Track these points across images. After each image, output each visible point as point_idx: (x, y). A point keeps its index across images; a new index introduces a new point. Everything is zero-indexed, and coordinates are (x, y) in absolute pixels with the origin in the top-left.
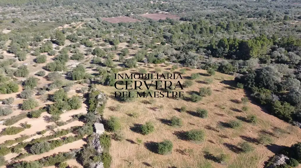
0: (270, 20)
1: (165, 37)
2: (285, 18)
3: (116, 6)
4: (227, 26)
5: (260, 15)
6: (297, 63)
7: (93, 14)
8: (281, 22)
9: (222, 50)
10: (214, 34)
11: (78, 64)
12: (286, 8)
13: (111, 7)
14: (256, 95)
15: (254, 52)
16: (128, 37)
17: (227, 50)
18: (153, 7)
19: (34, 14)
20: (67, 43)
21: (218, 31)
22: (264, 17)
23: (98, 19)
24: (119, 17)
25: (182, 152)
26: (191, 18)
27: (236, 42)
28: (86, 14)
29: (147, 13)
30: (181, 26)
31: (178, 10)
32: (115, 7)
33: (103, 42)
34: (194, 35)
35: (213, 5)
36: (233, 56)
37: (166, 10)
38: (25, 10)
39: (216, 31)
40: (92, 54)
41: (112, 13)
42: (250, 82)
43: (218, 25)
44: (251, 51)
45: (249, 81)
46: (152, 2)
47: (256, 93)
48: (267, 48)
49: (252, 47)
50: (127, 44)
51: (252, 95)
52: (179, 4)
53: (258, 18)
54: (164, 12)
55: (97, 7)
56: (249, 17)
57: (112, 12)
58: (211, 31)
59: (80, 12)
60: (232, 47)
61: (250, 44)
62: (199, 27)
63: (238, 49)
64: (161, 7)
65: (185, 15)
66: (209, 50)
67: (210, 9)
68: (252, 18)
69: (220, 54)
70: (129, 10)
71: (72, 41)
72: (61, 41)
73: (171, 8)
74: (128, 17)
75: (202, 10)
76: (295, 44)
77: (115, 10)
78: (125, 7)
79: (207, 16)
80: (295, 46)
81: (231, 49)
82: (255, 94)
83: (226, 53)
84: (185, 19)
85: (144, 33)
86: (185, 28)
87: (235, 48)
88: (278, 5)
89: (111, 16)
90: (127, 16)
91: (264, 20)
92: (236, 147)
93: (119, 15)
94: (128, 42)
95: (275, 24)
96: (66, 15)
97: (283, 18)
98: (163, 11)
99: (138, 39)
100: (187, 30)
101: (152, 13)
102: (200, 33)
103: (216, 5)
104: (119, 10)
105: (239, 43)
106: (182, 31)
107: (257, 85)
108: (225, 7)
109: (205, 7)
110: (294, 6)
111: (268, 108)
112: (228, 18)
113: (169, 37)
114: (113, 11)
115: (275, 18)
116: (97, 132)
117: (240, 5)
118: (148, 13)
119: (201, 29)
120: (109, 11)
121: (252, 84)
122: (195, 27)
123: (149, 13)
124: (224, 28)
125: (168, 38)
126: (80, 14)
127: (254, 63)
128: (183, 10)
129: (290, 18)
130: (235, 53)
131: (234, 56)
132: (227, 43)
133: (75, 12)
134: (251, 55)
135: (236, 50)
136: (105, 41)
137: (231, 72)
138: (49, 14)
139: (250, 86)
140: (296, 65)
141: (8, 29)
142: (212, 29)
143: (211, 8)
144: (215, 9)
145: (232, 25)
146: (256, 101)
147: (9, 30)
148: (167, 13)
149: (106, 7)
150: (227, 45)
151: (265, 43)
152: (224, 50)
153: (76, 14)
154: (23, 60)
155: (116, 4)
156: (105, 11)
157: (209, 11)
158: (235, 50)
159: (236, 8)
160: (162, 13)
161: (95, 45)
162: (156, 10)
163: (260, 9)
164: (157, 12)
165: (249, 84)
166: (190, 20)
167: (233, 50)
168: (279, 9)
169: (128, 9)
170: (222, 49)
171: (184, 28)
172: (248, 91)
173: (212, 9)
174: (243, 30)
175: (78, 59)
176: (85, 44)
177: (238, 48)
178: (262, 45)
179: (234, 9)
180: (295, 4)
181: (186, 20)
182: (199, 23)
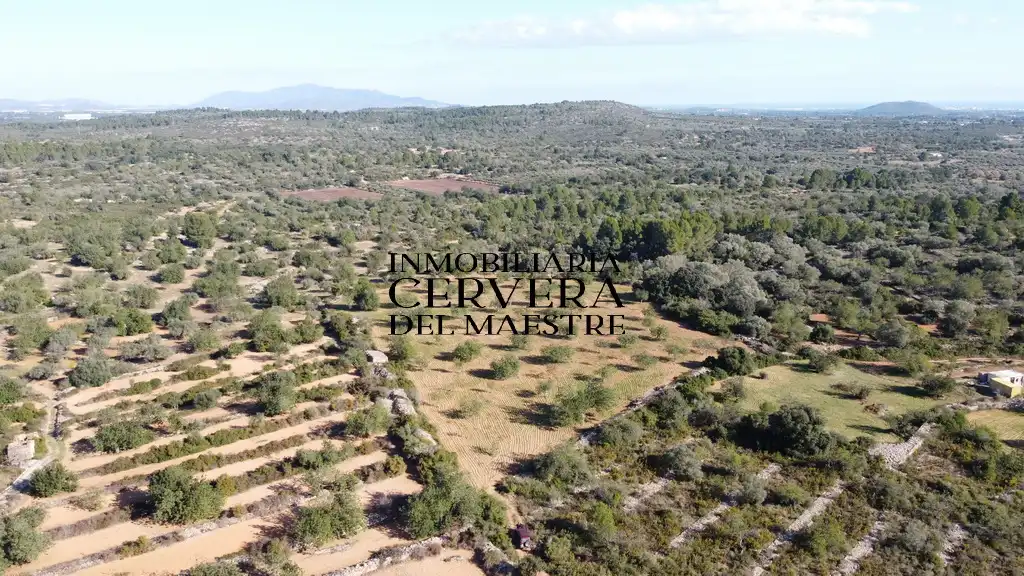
0: (729, 187)
1: (467, 228)
2: (767, 183)
3: (314, 161)
4: (622, 200)
5: (706, 177)
6: (765, 260)
7: (252, 182)
8: (758, 193)
9: (605, 243)
10: (589, 220)
11: (265, 282)
12: (776, 162)
13: (300, 162)
14: (673, 306)
15: (676, 245)
16: (375, 231)
17: (618, 243)
18: (422, 161)
19: (70, 184)
20: (219, 244)
21: (599, 211)
22: (716, 182)
23: (268, 193)
24: (325, 188)
25: (537, 376)
26: (529, 187)
27: (637, 225)
28: (228, 182)
29: (404, 178)
30: (505, 203)
31: (490, 170)
32: (312, 164)
33: (311, 241)
34: (540, 223)
35: (585, 157)
36: (633, 254)
37: (459, 170)
38: (37, 174)
39: (595, 211)
40: (293, 264)
41: (305, 179)
42: (659, 286)
43: (601, 199)
44: (669, 241)
45: (658, 283)
46: (414, 150)
47: (672, 302)
48: (706, 239)
49: (671, 232)
50: (375, 244)
51: (664, 306)
52: (493, 155)
53: (699, 184)
54: (453, 175)
55: (258, 165)
56: (677, 182)
57: (305, 175)
58: (582, 214)
59: (211, 178)
60: (628, 235)
61: (667, 226)
62: (551, 204)
63: (642, 240)
64: (444, 162)
65: (510, 180)
66: (579, 247)
67: (579, 165)
68: (686, 185)
69: (602, 254)
70: (352, 171)
71: (228, 239)
72: (204, 238)
73: (471, 164)
74: (351, 188)
75: (556, 169)
76: (767, 226)
77: (314, 172)
78: (342, 163)
79: (570, 180)
80: (767, 230)
81: (626, 240)
82: (669, 304)
83: (616, 250)
84: (513, 189)
85: (414, 221)
86: (516, 206)
87: (635, 237)
88: (758, 155)
89: (306, 187)
90: (351, 184)
91: (714, 187)
92: (628, 367)
93: (328, 184)
94: (377, 239)
95: (740, 197)
96: (171, 185)
97: (761, 183)
98: (450, 171)
99: (400, 233)
100: (520, 211)
101: (420, 178)
102: (556, 217)
103: (595, 156)
104: (324, 170)
105: (643, 227)
106: (509, 215)
107: (675, 292)
108: (618, 160)
109: (564, 161)
110: (796, 158)
111: (692, 321)
112: (625, 184)
113: (478, 226)
114: (308, 173)
115: (742, 183)
116: (374, 360)
117: (659, 156)
118: (407, 178)
119: (557, 209)
120: (298, 175)
121: (666, 290)
122: (540, 204)
123: (411, 179)
124: (613, 205)
125: (476, 230)
126: (212, 183)
127: (674, 262)
128: (506, 170)
129: (777, 183)
130: (636, 249)
131: (635, 254)
132: (616, 228)
133: (197, 177)
134: (671, 250)
135: (638, 243)
136: (317, 238)
137: (625, 280)
138: (118, 184)
139: (661, 295)
140: (763, 264)
141: (24, 219)
142: (583, 208)
143: (581, 163)
144: (591, 165)
145: (633, 199)
146: (671, 315)
147: (30, 220)
148: (461, 176)
149: (284, 162)
150: (617, 233)
151: (701, 225)
152: (611, 244)
153: (200, 181)
154: (124, 278)
155: (312, 156)
156: (286, 174)
157: (576, 172)
158: (635, 242)
159: (648, 162)
160: (448, 177)
161: (294, 248)
162: (430, 171)
163: (708, 166)
164: (434, 175)
165: (658, 291)
166: (528, 192)
167: (632, 243)
168: (758, 164)
169: (350, 167)
170: (607, 240)
171: (513, 207)
172: (657, 303)
173: (583, 165)
174: (661, 210)
175: (262, 275)
176: (268, 244)
177: (641, 236)
178: (694, 230)
179: (641, 165)
180: (798, 153)
181: (514, 191)
182: (551, 195)
